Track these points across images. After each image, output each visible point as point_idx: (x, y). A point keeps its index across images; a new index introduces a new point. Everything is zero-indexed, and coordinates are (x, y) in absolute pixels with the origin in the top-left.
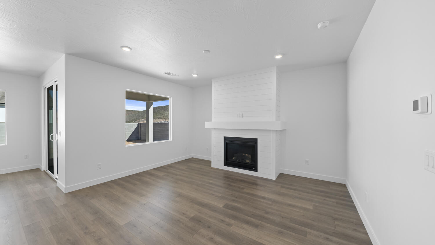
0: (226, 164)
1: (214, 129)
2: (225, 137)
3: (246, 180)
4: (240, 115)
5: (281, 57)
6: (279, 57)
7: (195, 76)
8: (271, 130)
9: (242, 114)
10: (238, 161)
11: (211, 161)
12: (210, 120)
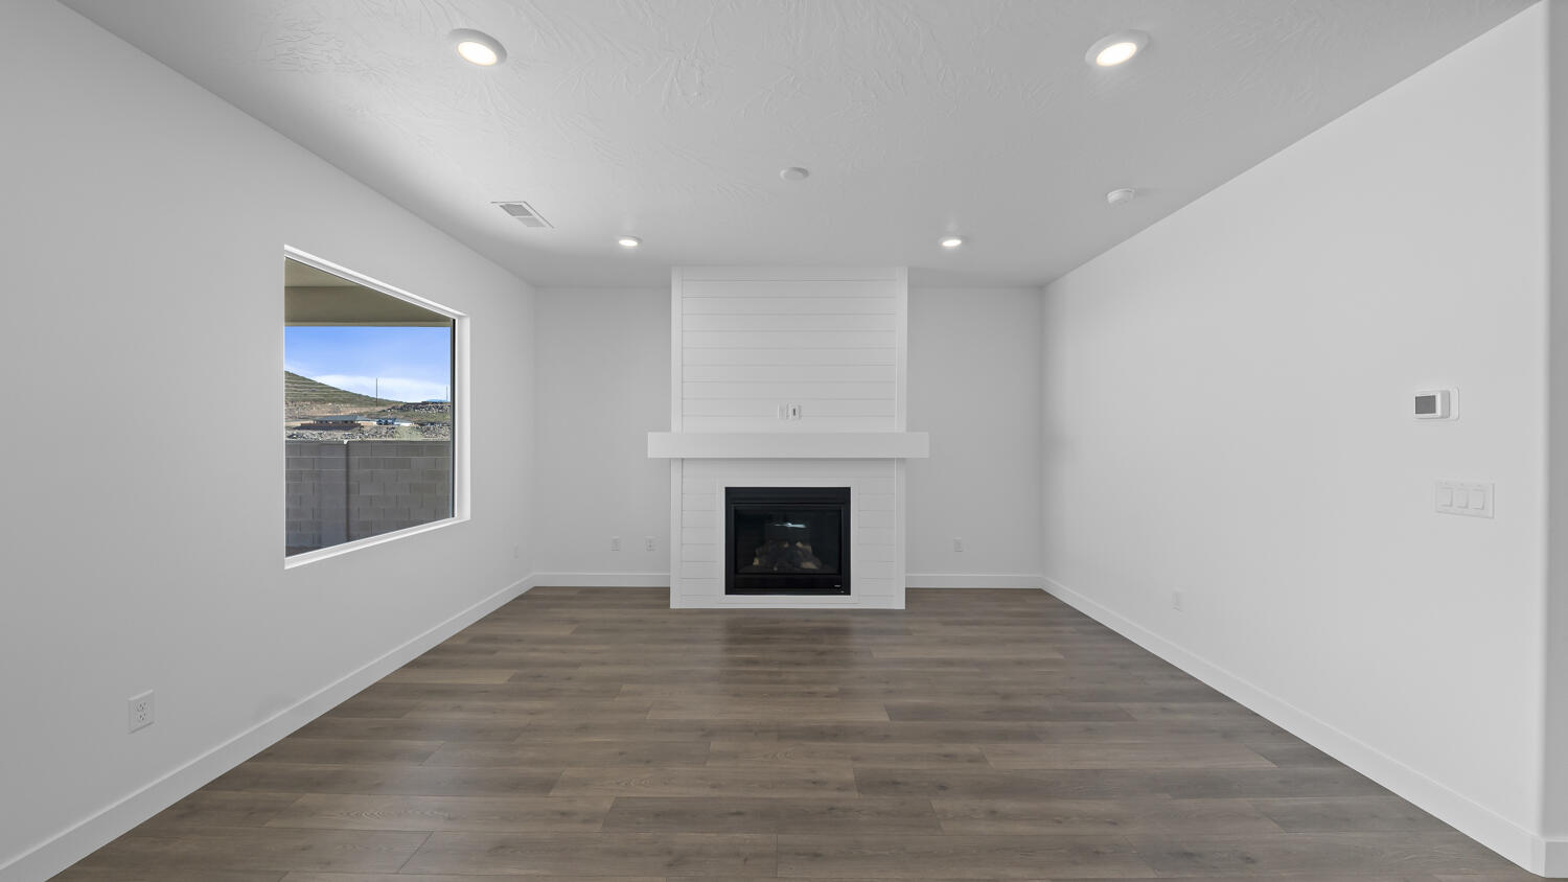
0: (733, 587)
1: (683, 459)
2: (729, 491)
3: (834, 625)
4: (791, 412)
5: (959, 246)
6: (952, 243)
7: (629, 243)
8: (893, 459)
9: (799, 407)
10: (775, 569)
11: (669, 588)
12: (665, 427)
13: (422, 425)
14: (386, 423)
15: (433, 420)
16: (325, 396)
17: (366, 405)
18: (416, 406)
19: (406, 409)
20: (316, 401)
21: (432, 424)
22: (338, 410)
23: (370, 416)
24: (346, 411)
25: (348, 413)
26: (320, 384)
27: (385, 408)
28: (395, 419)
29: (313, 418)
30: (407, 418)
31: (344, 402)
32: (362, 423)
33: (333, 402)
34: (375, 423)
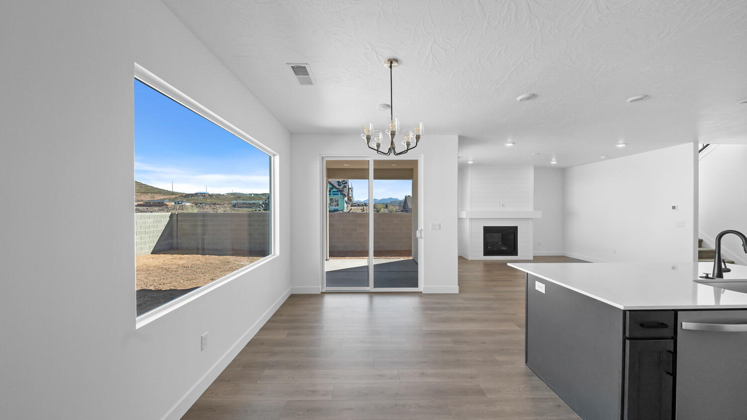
8: (530, 218)
13: (196, 204)
14: (178, 203)
15: (201, 202)
16: (147, 190)
17: (167, 195)
18: (192, 195)
19: (187, 196)
20: (143, 193)
21: (201, 204)
22: (154, 197)
23: (170, 200)
24: (158, 197)
25: (159, 199)
26: (144, 184)
27: (177, 196)
28: (182, 202)
29: (142, 201)
30: (188, 201)
31: (156, 193)
32: (167, 203)
33: (151, 193)
34: (173, 203)
